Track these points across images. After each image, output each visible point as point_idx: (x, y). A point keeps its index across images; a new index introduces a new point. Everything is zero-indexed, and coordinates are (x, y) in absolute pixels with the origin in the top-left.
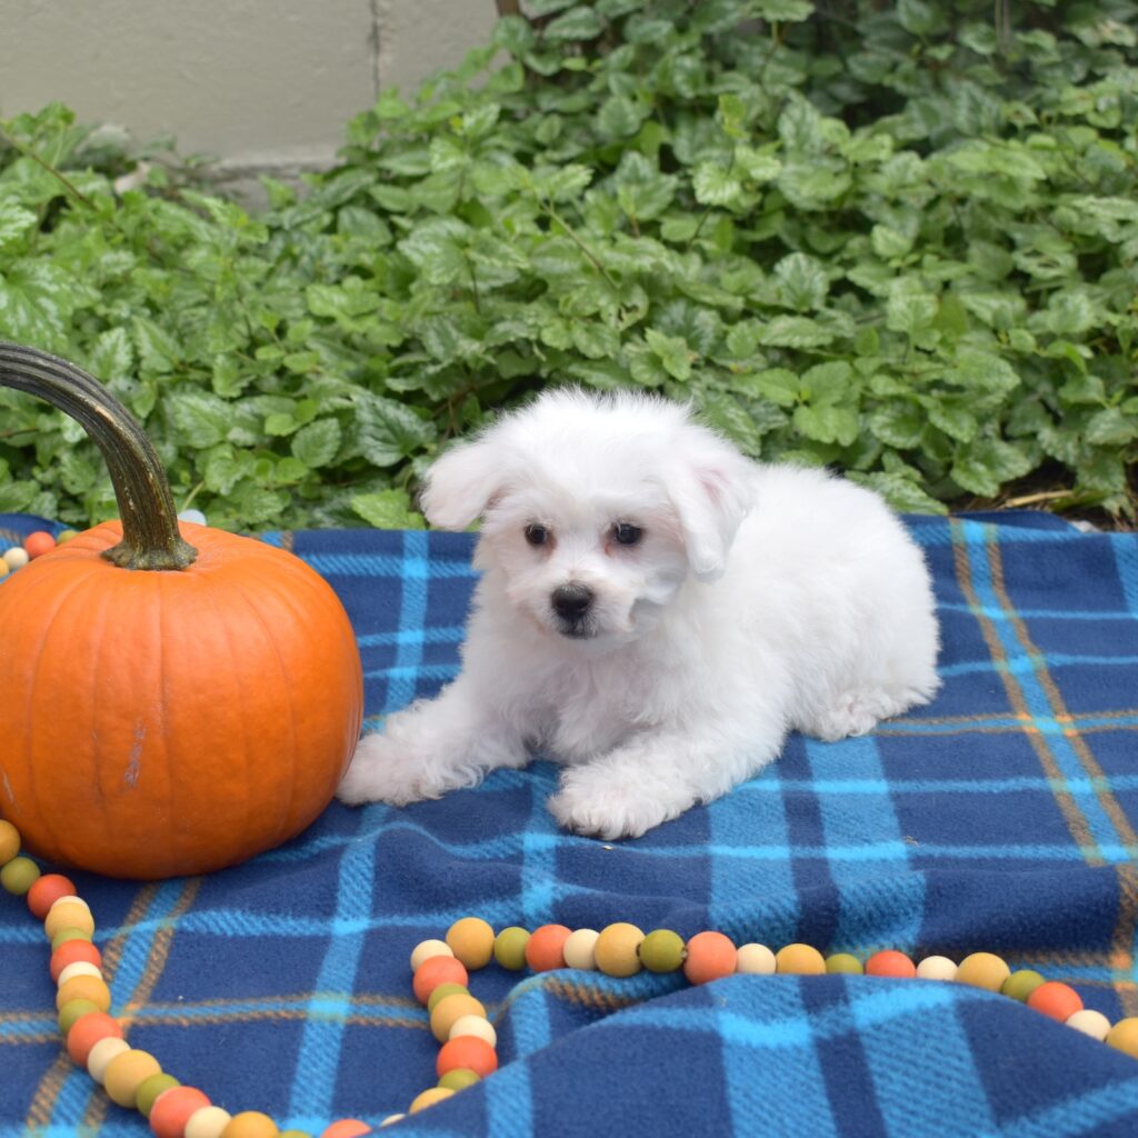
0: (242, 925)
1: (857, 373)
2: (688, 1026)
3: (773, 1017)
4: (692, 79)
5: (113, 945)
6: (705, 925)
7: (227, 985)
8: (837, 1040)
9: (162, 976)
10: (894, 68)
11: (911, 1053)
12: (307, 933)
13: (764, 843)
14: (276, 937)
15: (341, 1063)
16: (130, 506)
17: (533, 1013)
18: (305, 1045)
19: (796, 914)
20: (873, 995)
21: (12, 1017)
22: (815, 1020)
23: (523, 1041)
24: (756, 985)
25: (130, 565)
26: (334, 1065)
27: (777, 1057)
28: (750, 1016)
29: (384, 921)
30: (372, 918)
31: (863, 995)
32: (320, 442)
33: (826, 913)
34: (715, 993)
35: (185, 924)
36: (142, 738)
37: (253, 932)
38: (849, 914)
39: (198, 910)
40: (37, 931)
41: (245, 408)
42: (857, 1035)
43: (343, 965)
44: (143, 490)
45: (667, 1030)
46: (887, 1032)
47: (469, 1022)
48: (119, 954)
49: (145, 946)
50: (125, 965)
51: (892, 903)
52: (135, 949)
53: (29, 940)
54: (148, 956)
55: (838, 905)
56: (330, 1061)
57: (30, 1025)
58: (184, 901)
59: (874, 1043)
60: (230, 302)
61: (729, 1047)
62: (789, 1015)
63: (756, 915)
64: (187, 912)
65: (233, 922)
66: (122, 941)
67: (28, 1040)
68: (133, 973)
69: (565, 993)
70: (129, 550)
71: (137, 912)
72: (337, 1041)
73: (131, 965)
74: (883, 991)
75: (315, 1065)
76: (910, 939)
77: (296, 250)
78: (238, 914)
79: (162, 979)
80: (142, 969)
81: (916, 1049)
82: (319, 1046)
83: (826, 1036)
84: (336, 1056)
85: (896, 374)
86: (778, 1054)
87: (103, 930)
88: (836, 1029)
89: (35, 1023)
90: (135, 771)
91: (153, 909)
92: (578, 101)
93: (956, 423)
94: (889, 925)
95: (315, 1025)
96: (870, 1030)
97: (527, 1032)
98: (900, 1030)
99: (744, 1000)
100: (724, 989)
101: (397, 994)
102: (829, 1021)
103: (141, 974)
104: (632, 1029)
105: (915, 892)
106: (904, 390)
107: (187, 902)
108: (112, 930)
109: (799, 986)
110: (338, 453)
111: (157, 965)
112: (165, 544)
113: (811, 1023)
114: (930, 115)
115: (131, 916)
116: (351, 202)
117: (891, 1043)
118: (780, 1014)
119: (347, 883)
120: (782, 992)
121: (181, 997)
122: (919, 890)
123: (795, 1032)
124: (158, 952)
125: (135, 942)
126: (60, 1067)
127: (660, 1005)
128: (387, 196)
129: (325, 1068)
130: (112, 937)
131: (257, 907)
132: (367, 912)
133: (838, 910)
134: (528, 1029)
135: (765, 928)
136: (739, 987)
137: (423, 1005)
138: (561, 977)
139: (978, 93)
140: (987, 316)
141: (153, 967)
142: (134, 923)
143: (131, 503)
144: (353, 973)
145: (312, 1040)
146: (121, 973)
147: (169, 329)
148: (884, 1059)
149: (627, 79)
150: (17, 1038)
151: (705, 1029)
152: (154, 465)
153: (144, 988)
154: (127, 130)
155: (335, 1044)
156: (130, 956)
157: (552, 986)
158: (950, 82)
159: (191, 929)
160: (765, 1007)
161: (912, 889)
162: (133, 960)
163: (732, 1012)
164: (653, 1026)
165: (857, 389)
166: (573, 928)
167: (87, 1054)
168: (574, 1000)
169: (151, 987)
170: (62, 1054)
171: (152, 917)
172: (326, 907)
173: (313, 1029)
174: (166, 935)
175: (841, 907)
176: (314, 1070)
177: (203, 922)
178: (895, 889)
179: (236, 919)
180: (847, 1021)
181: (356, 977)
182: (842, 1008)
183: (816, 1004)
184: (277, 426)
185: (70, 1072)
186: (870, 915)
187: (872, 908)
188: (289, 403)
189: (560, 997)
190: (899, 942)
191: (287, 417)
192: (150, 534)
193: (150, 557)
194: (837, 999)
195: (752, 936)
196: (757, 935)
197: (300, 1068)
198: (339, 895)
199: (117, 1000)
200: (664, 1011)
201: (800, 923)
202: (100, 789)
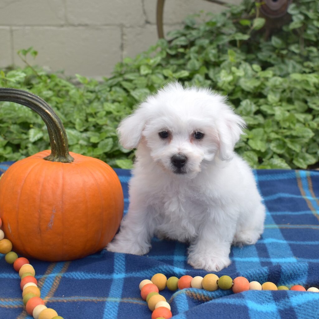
0: (84, 276)
1: (265, 132)
2: (237, 304)
3: (263, 303)
4: (214, 56)
5: (41, 280)
6: (238, 275)
7: (79, 292)
8: (286, 310)
9: (57, 289)
10: (270, 57)
11: (312, 313)
12: (105, 278)
13: (251, 257)
14: (95, 279)
15: (118, 314)
16: (54, 142)
17: (183, 301)
18: (106, 308)
19: (267, 272)
20: (297, 296)
21: (7, 300)
22: (278, 304)
23: (180, 310)
24: (257, 293)
25: (53, 161)
26: (116, 315)
27: (266, 315)
28: (256, 302)
29: (130, 275)
30: (126, 273)
31: (294, 296)
32: (106, 145)
33: (277, 273)
34: (244, 295)
35: (65, 275)
36: (55, 212)
37: (87, 278)
38: (284, 273)
39: (69, 272)
40: (16, 275)
41: (84, 135)
42: (293, 308)
43: (118, 289)
44: (58, 137)
45: (230, 305)
46: (303, 307)
47: (162, 303)
48: (43, 283)
49: (52, 281)
50: (45, 286)
51: (298, 271)
52: (49, 281)
53: (13, 278)
54: (53, 283)
55: (281, 270)
56: (115, 313)
57: (13, 302)
58: (64, 268)
59: (299, 311)
60: (81, 105)
61: (251, 310)
62: (269, 302)
63: (255, 272)
64: (66, 272)
65: (81, 275)
66: (44, 279)
67: (12, 307)
68: (48, 288)
69: (192, 296)
70: (53, 157)
71: (49, 271)
72: (116, 306)
73: (47, 286)
74: (300, 294)
75: (110, 314)
76: (304, 282)
77: (99, 97)
78: (83, 273)
79: (57, 290)
80: (51, 287)
81: (314, 313)
82: (111, 308)
83: (282, 309)
84: (117, 312)
85: (277, 133)
86: (267, 314)
87: (38, 275)
88: (285, 306)
89: (14, 302)
90: (52, 223)
91: (54, 270)
92: (181, 61)
93: (295, 147)
94: (296, 278)
95: (109, 302)
96: (297, 307)
97: (182, 307)
98: (308, 307)
99: (253, 297)
100: (247, 293)
101: (136, 297)
102: (283, 304)
103: (50, 288)
104: (219, 304)
105: (305, 268)
106: (279, 137)
107: (65, 269)
108: (41, 276)
109: (271, 293)
110: (112, 148)
111: (55, 286)
112: (64, 155)
113: (276, 305)
114: (281, 70)
115: (47, 272)
116: (116, 85)
117: (305, 311)
118: (266, 302)
119: (117, 263)
120: (266, 295)
121: (63, 296)
122: (306, 267)
123: (271, 307)
124: (56, 283)
125: (49, 279)
126: (23, 315)
127: (227, 298)
128: (126, 85)
129: (113, 316)
130: (41, 278)
131: (88, 271)
132: (124, 271)
133: (281, 272)
134: (182, 306)
135: (257, 276)
136: (251, 293)
137: (145, 300)
138: (191, 290)
139: (295, 63)
140: (302, 120)
141: (54, 287)
142: (48, 274)
143: (55, 141)
144: (121, 292)
145: (108, 307)
146: (44, 288)
147: (63, 113)
148: (303, 316)
149: (196, 55)
150: (8, 306)
151: (242, 305)
152: (63, 130)
153: (51, 293)
154: (50, 68)
155: (116, 308)
156: (46, 283)
157: (188, 293)
158: (287, 60)
159: (67, 277)
160: (261, 300)
161: (304, 267)
162: (48, 284)
163: (250, 300)
164: (225, 303)
165: (265, 137)
166: (193, 276)
167: (33, 310)
168: (195, 298)
169: (54, 292)
170: (23, 312)
171: (54, 273)
172: (111, 271)
173: (108, 303)
174: (59, 278)
175: (282, 271)
176: (109, 316)
177: (71, 275)
178: (299, 266)
179: (82, 275)
180: (289, 304)
181: (122, 294)
182: (287, 300)
183: (278, 299)
184: (94, 140)
185: (26, 317)
186: (291, 274)
187: (292, 272)
188: (97, 134)
189: (191, 297)
190: (300, 283)
191: (97, 138)
192: (60, 151)
193: (59, 159)
194: (285, 297)
195: (253, 279)
196: (255, 279)
197: (105, 316)
198: (114, 267)
199: (42, 296)
200: (228, 299)
201: (269, 275)
202: (40, 229)
